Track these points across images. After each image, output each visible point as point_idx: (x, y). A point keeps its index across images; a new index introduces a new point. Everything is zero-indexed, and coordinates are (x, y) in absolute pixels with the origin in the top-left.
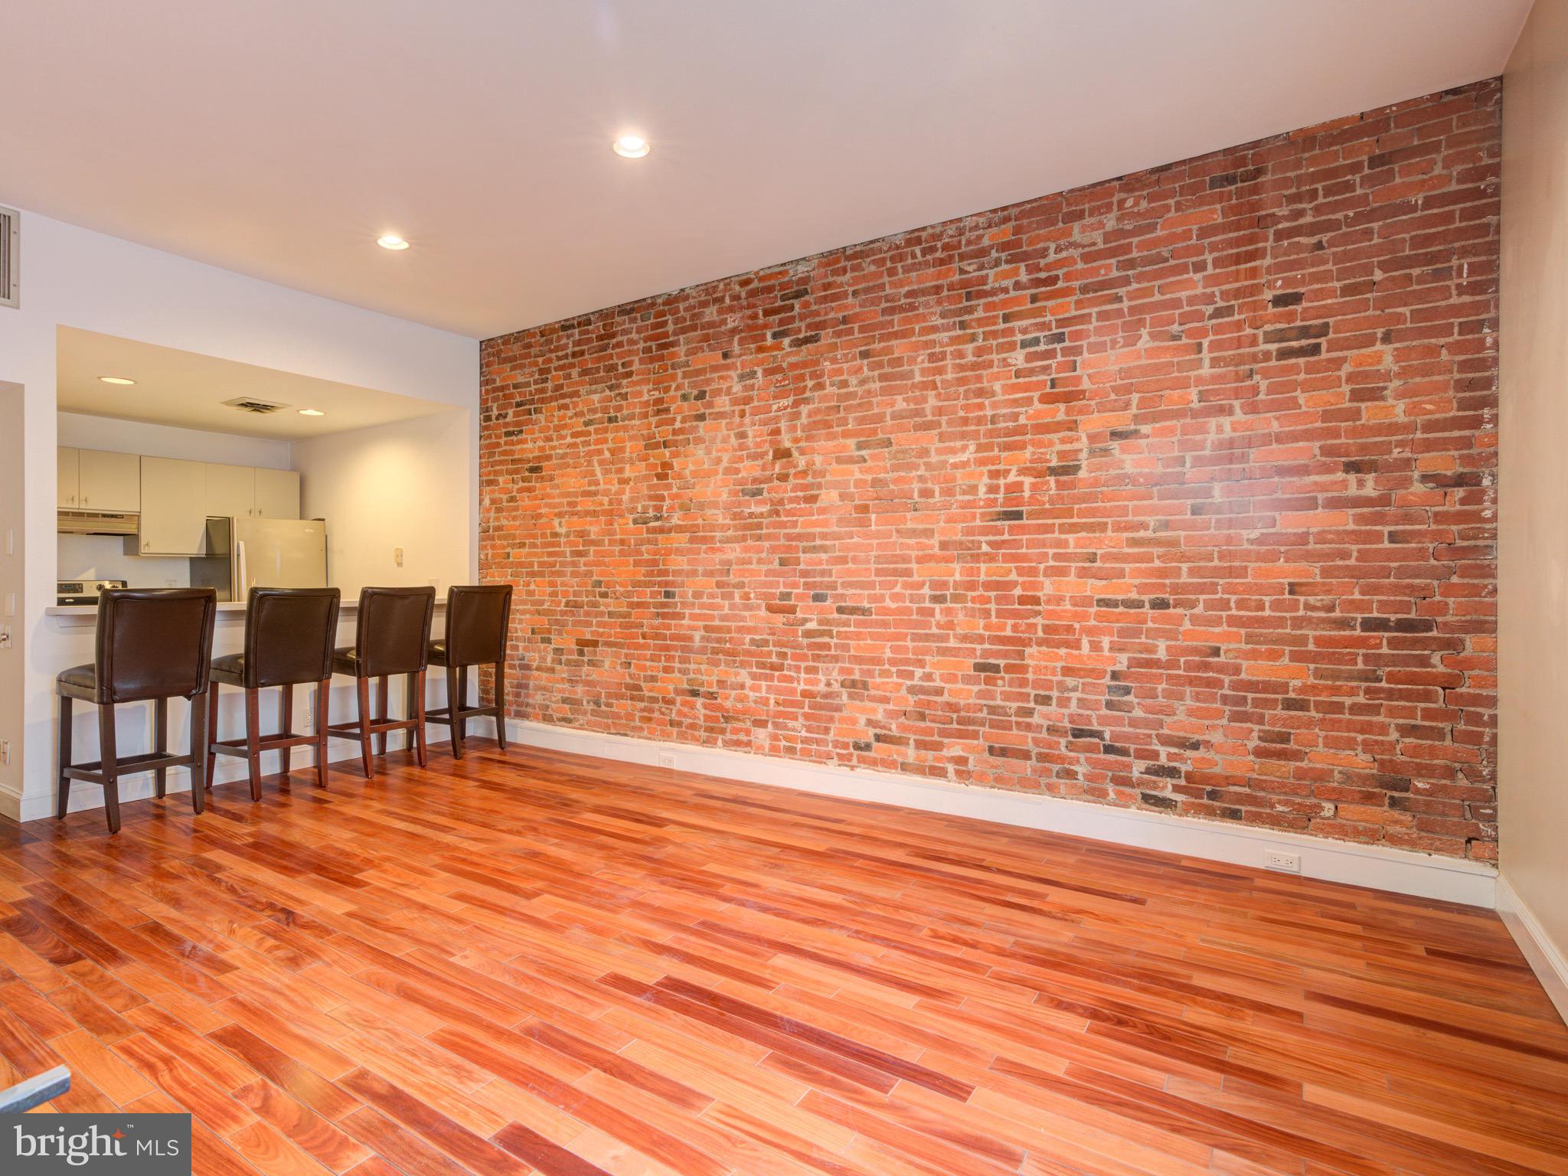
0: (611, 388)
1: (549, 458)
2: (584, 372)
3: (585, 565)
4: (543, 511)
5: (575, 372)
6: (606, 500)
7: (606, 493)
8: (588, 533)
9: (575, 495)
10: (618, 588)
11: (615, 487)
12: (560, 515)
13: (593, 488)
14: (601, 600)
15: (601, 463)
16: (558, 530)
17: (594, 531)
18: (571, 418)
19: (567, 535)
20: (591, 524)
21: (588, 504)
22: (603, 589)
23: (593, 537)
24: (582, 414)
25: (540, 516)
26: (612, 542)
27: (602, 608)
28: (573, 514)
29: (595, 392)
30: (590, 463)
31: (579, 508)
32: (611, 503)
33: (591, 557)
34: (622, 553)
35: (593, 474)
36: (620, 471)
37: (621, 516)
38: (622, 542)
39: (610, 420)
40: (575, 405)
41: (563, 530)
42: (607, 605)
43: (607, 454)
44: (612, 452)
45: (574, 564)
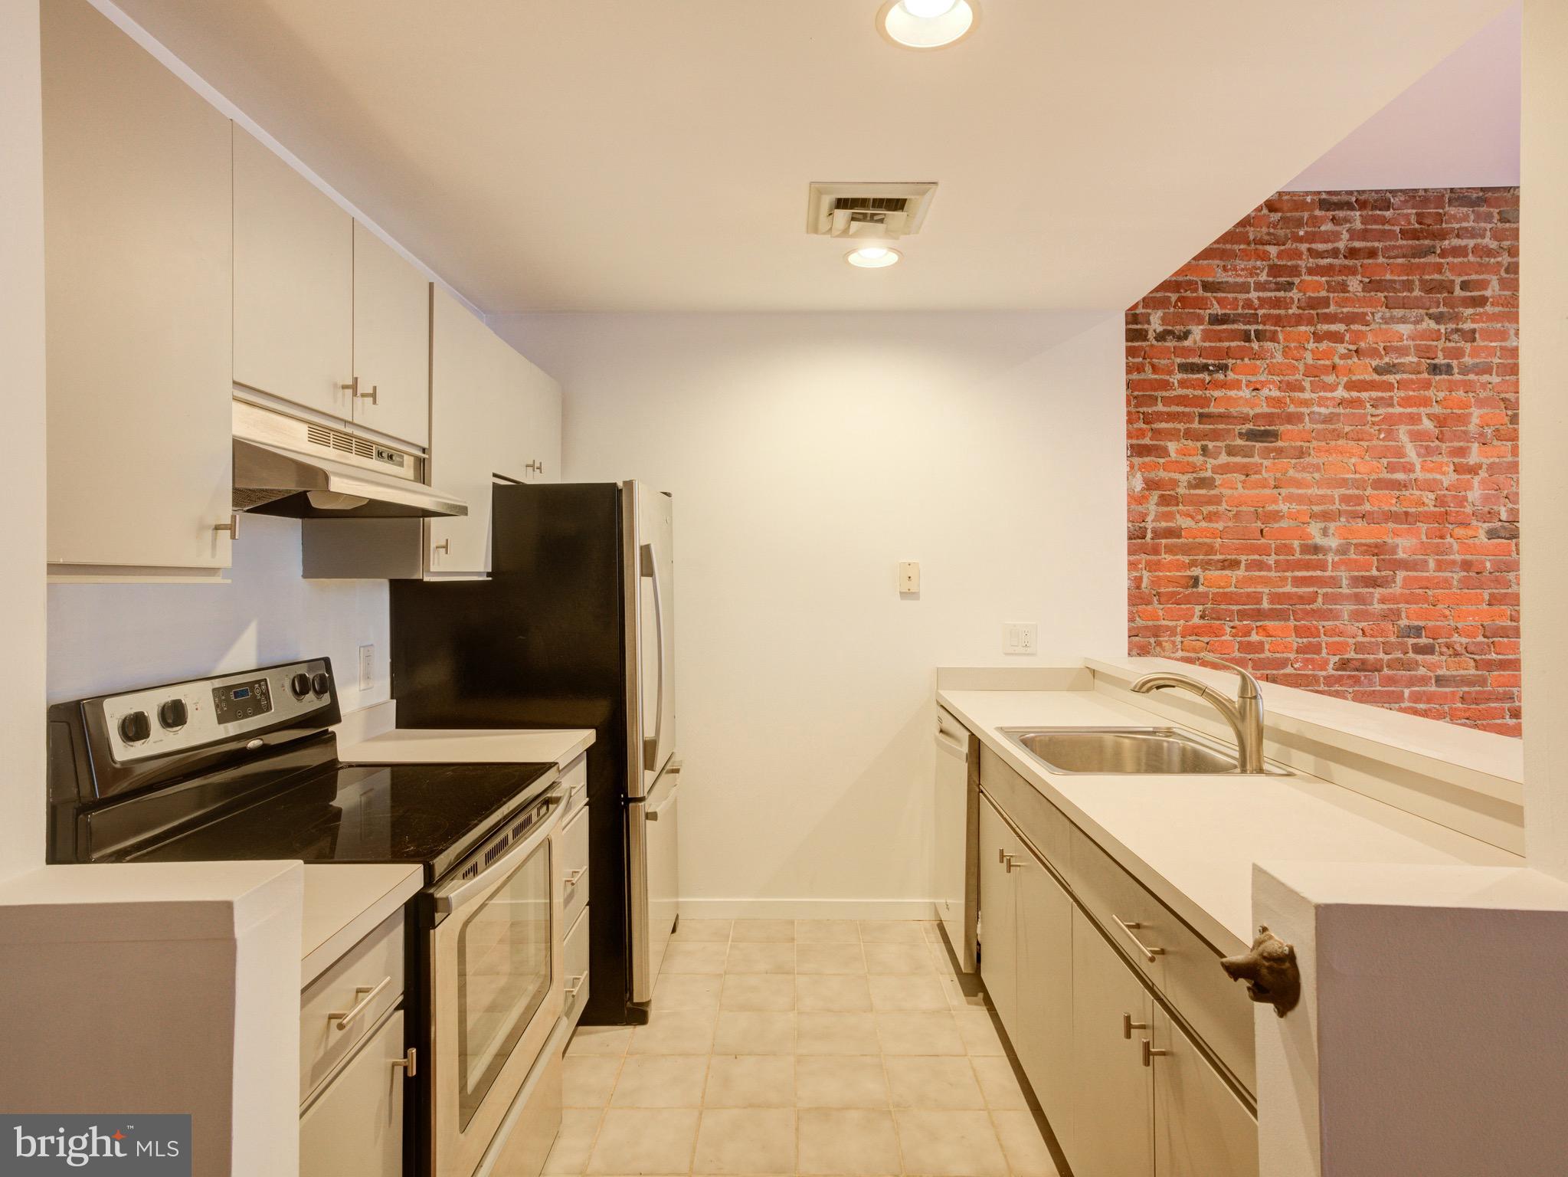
0: (1438, 319)
1: (1293, 419)
2: (1374, 285)
3: (1382, 601)
4: (1284, 507)
5: (1354, 284)
6: (1429, 498)
7: (1430, 486)
8: (1394, 550)
9: (1360, 484)
10: (1456, 638)
11: (1449, 478)
12: (1326, 516)
13: (1400, 476)
14: (1419, 657)
15: (1417, 437)
16: (1319, 540)
17: (1404, 545)
18: (1343, 357)
19: (1343, 550)
20: (1396, 534)
21: (1388, 501)
22: (1423, 641)
23: (1401, 555)
24: (1374, 353)
25: (1276, 516)
26: (1440, 566)
27: (1422, 671)
28: (1355, 516)
29: (1403, 320)
30: (1390, 435)
31: (1367, 507)
32: (1440, 501)
33: (1397, 589)
34: (1465, 583)
35: (1400, 453)
36: (1462, 452)
37: (1465, 525)
38: (1466, 565)
39: (1435, 369)
40: (1358, 336)
41: (1333, 542)
42: (1430, 667)
43: (1427, 424)
44: (1441, 422)
45: (1358, 599)
